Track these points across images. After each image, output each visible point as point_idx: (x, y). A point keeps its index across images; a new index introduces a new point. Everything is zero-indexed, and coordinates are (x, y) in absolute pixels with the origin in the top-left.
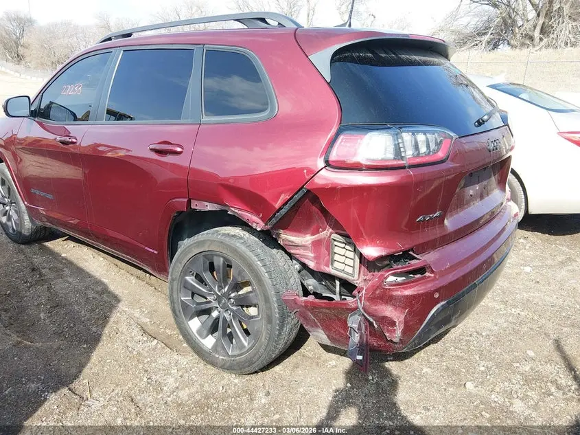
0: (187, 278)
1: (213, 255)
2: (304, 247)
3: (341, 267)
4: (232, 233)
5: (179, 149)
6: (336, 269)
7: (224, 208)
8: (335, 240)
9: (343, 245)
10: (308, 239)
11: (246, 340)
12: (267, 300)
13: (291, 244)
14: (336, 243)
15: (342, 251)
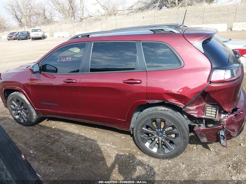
0: (143, 128)
1: (156, 118)
2: (193, 110)
3: (210, 115)
4: (163, 109)
5: (139, 82)
6: (207, 116)
7: (164, 101)
8: (207, 106)
9: (211, 108)
10: (195, 107)
11: (172, 146)
12: (183, 131)
13: (188, 110)
14: (207, 107)
15: (210, 110)
